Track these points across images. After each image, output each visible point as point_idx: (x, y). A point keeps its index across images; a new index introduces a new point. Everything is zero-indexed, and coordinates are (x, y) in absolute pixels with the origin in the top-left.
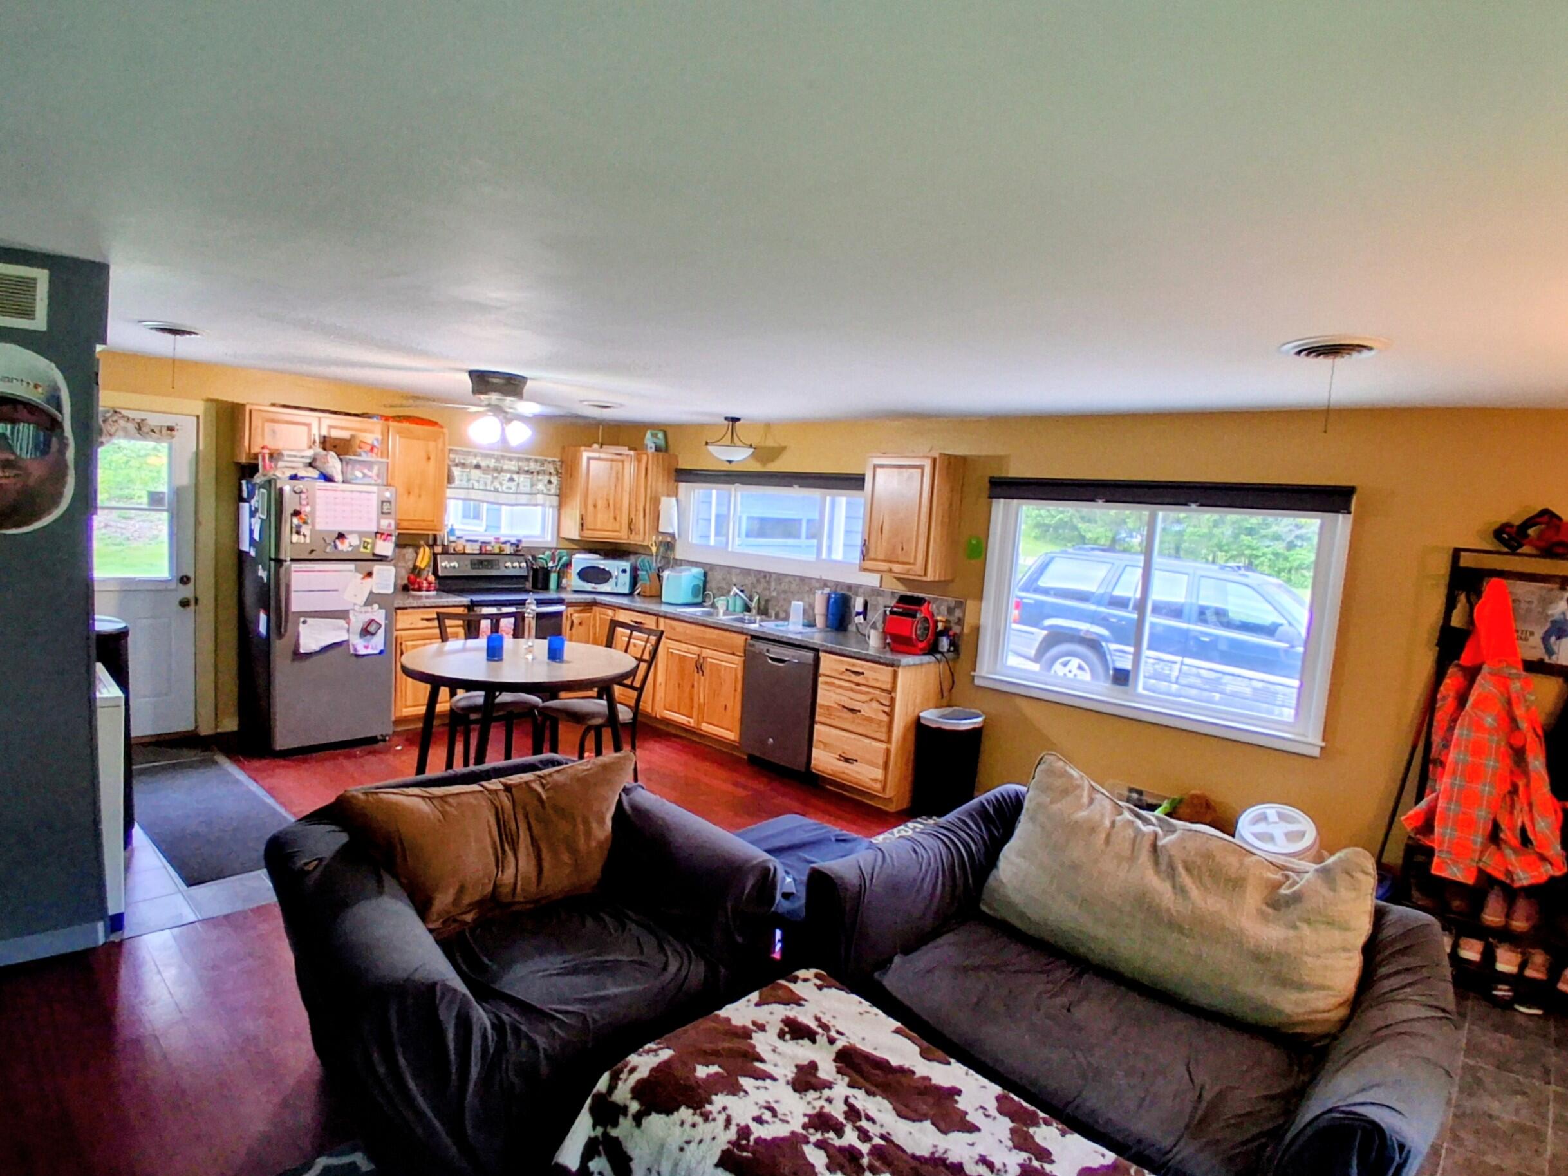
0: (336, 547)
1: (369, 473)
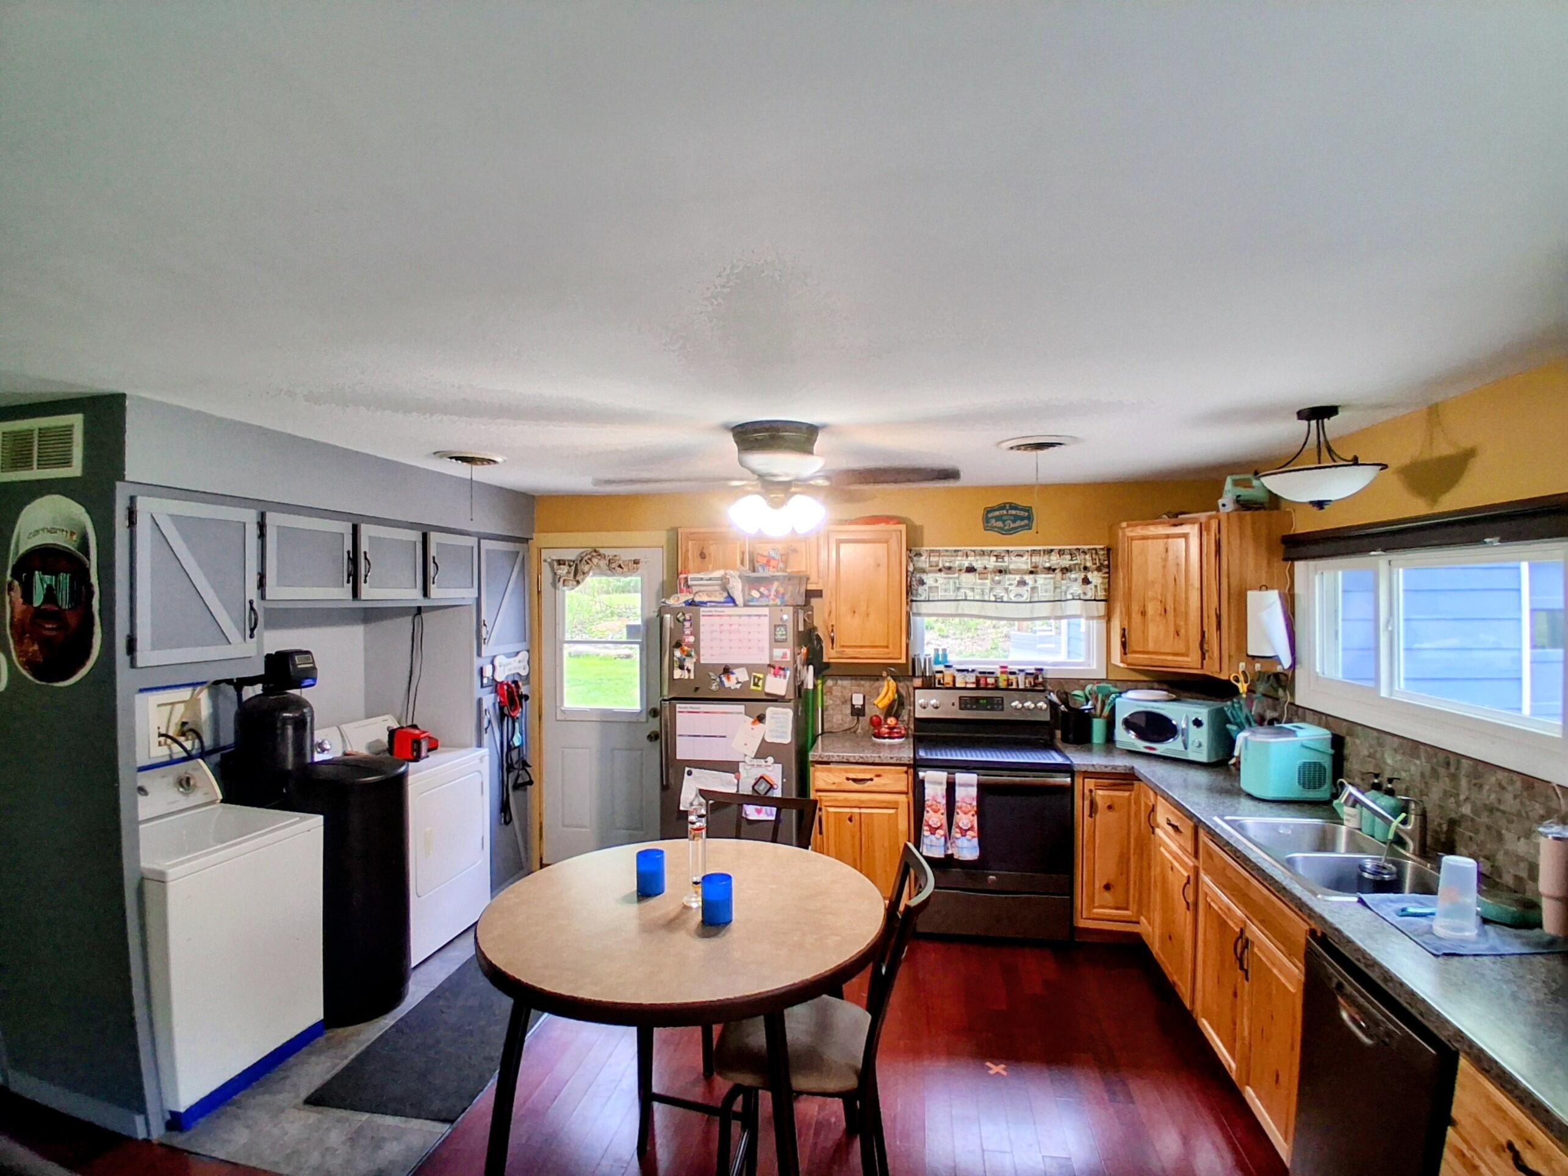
0: (722, 682)
1: (766, 592)
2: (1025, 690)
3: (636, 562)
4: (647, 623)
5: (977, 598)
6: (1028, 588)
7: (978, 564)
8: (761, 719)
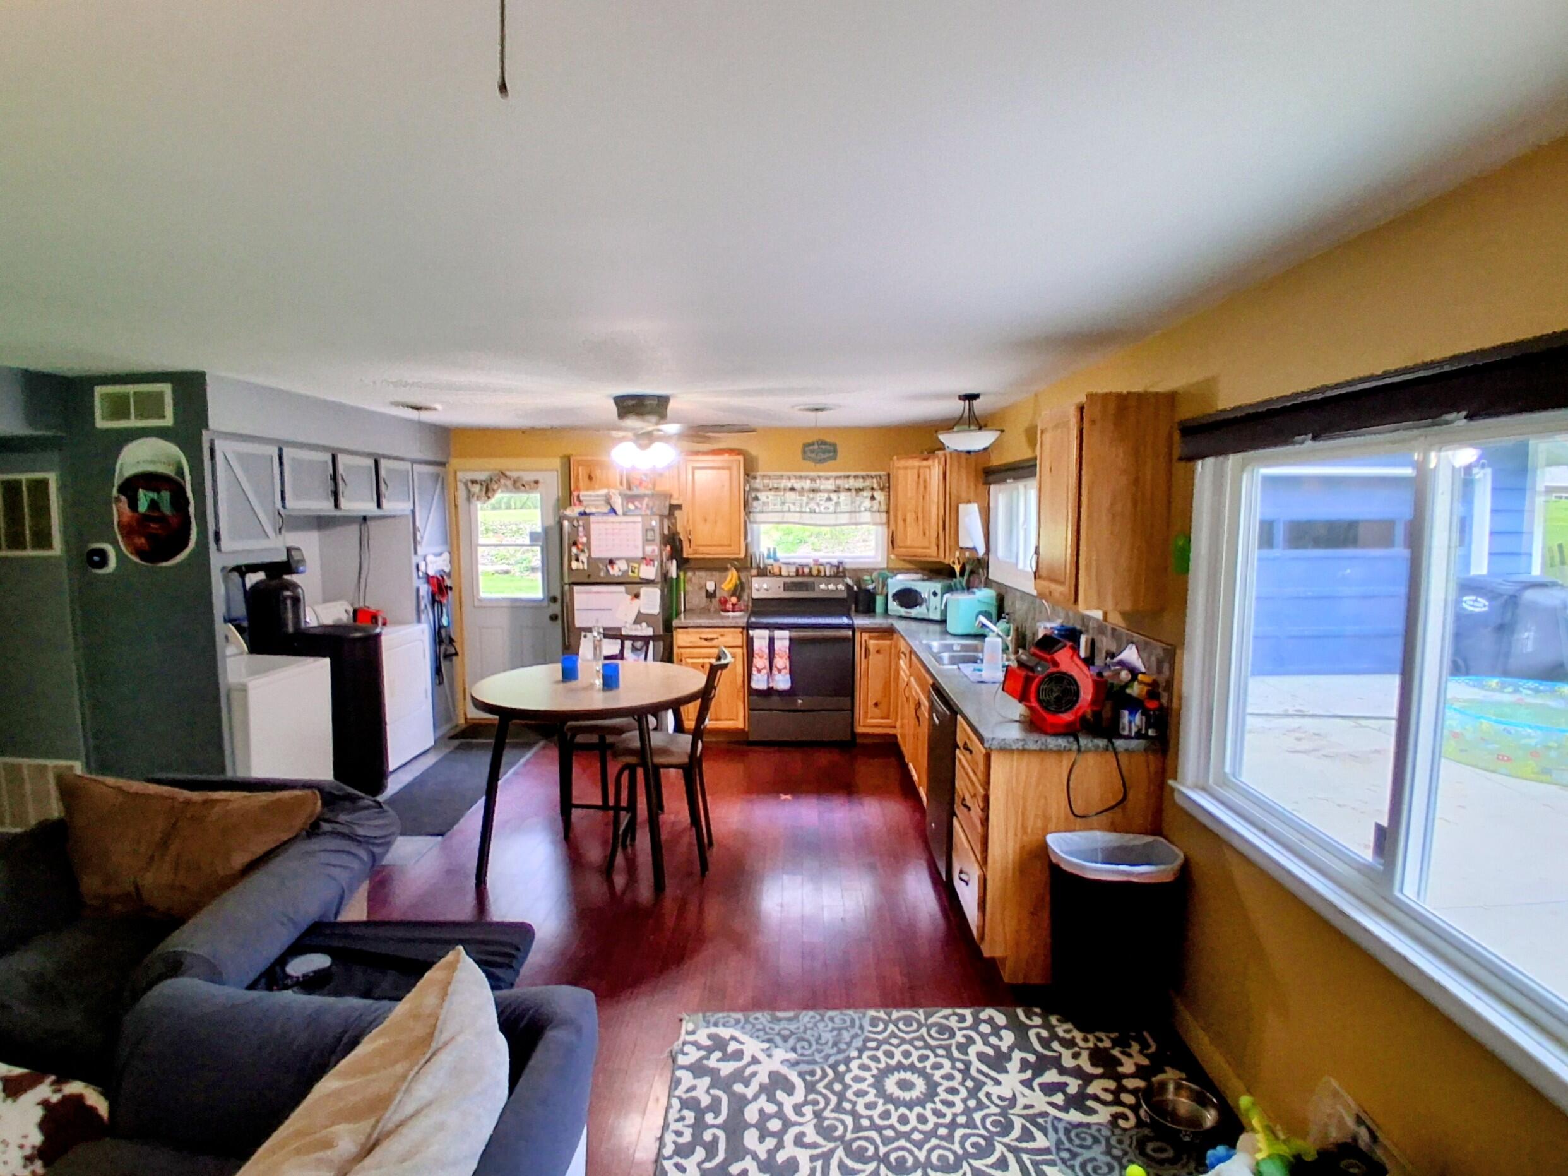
0: (608, 571)
1: (639, 505)
2: (830, 576)
3: (536, 482)
4: (546, 530)
5: (798, 510)
6: (833, 503)
7: (797, 485)
8: (637, 596)
